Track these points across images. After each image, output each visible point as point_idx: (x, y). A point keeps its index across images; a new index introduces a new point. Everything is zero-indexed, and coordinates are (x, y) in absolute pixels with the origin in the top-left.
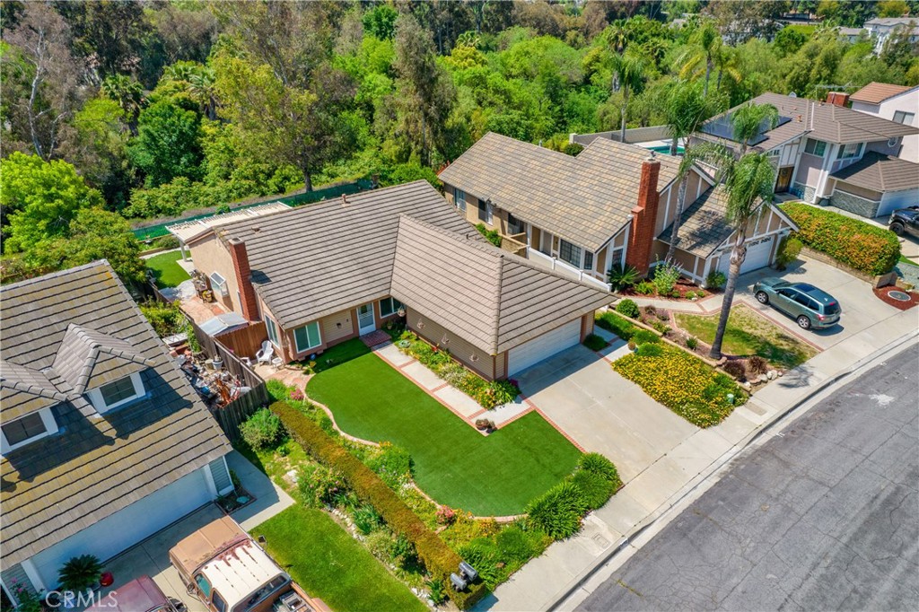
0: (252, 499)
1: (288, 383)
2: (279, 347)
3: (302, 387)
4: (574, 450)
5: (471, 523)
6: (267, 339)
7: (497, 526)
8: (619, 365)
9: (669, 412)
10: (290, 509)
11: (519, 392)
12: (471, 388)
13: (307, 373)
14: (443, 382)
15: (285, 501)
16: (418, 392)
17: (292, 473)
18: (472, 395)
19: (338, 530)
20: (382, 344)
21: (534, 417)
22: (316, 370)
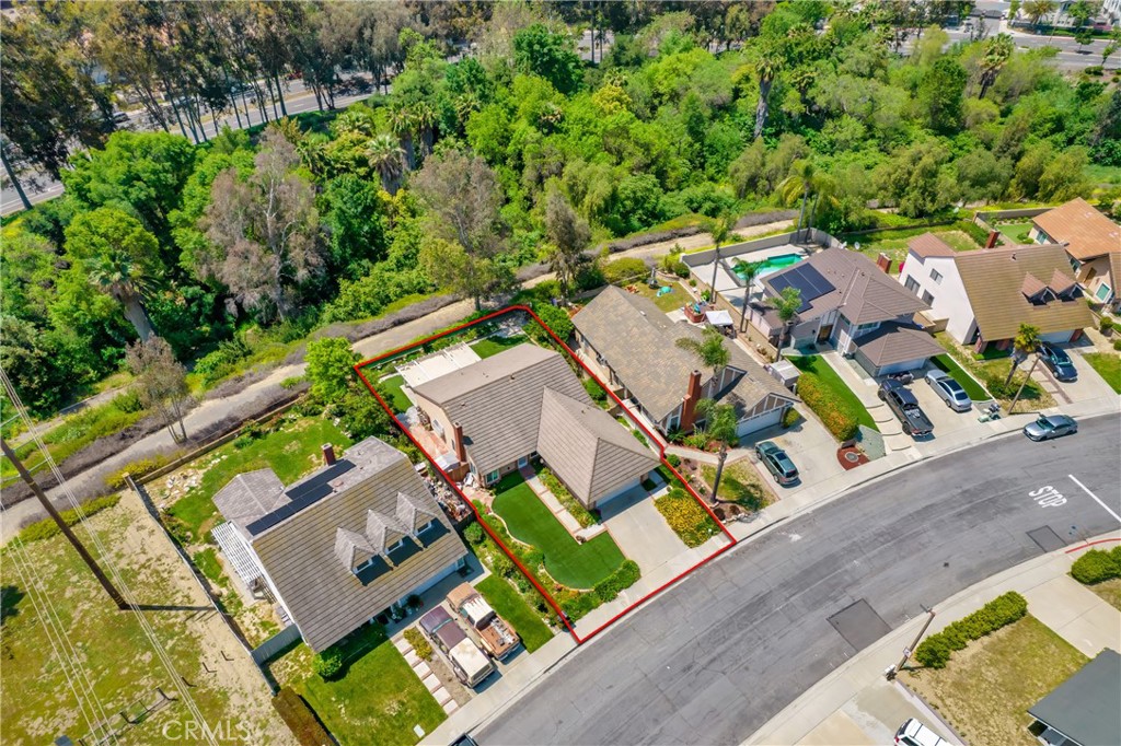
0: (473, 571)
1: (482, 501)
2: (476, 477)
3: (489, 505)
4: (622, 556)
5: (568, 591)
6: (469, 471)
7: (579, 594)
8: (658, 502)
9: (676, 536)
10: (490, 576)
11: (601, 518)
12: (576, 513)
13: (491, 495)
14: (562, 507)
15: (488, 573)
16: (548, 514)
17: (489, 558)
18: (576, 518)
19: (511, 589)
20: (531, 476)
21: (605, 535)
22: (496, 493)
